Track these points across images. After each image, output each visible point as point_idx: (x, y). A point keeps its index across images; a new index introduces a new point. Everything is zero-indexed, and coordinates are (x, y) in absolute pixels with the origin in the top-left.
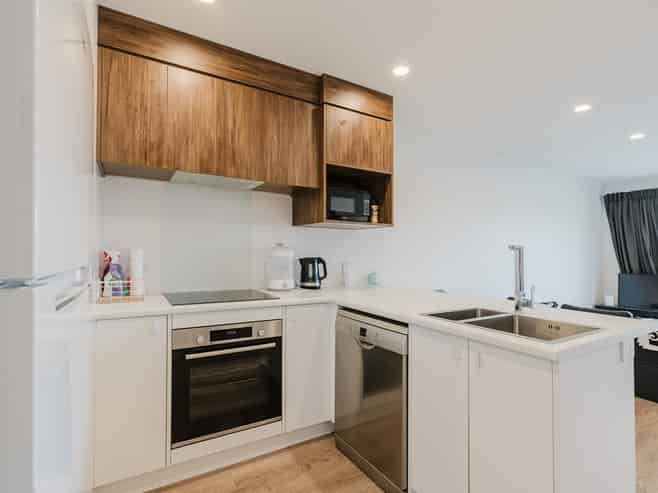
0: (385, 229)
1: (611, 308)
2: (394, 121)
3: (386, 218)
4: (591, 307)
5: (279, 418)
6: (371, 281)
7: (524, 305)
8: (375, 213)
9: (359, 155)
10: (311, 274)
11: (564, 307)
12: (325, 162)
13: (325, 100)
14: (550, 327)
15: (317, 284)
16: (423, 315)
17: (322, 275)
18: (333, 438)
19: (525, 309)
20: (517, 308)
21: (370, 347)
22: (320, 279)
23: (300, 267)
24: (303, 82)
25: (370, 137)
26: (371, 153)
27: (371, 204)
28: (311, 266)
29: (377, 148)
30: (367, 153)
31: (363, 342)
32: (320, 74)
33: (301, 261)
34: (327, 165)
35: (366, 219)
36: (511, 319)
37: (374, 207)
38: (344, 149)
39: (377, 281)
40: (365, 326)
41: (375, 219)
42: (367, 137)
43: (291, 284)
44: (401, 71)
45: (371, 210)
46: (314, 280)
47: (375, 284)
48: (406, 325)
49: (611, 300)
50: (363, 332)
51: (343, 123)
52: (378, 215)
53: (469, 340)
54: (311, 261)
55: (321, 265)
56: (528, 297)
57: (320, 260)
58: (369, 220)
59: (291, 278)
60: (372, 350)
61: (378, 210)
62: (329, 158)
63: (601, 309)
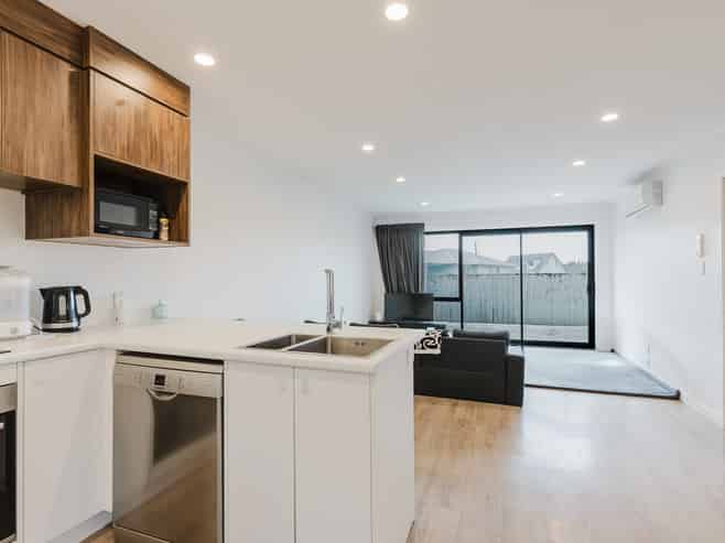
0: (177, 250)
1: (380, 323)
2: (191, 117)
3: (180, 235)
4: (366, 323)
5: (12, 537)
6: (156, 314)
7: (335, 326)
8: (165, 229)
9: (145, 152)
10: (62, 311)
11: (352, 325)
12: (92, 153)
13: (92, 65)
14: (357, 344)
15: (74, 324)
16: (241, 348)
17: (81, 309)
18: (110, 533)
19: (336, 330)
20: (328, 330)
21: (171, 397)
22: (79, 317)
23: (41, 302)
24: (54, 27)
25: (161, 132)
26: (162, 151)
27: (159, 216)
28: (62, 299)
29: (169, 146)
30: (156, 150)
31: (160, 393)
32: (84, 26)
33: (43, 291)
34: (96, 156)
35: (151, 235)
36: (324, 341)
37: (164, 221)
38: (122, 140)
39: (164, 314)
40: (161, 372)
41: (164, 235)
42: (156, 130)
43: (26, 327)
44: (204, 60)
45: (159, 225)
46: (68, 318)
47: (161, 318)
48: (220, 362)
49: (380, 317)
50: (160, 380)
51: (121, 103)
52: (169, 231)
53: (294, 367)
54: (64, 291)
55: (80, 298)
56: (337, 318)
57: (78, 290)
58: (157, 236)
59: (26, 319)
60: (172, 400)
61: (169, 225)
62: (98, 148)
63: (373, 323)
